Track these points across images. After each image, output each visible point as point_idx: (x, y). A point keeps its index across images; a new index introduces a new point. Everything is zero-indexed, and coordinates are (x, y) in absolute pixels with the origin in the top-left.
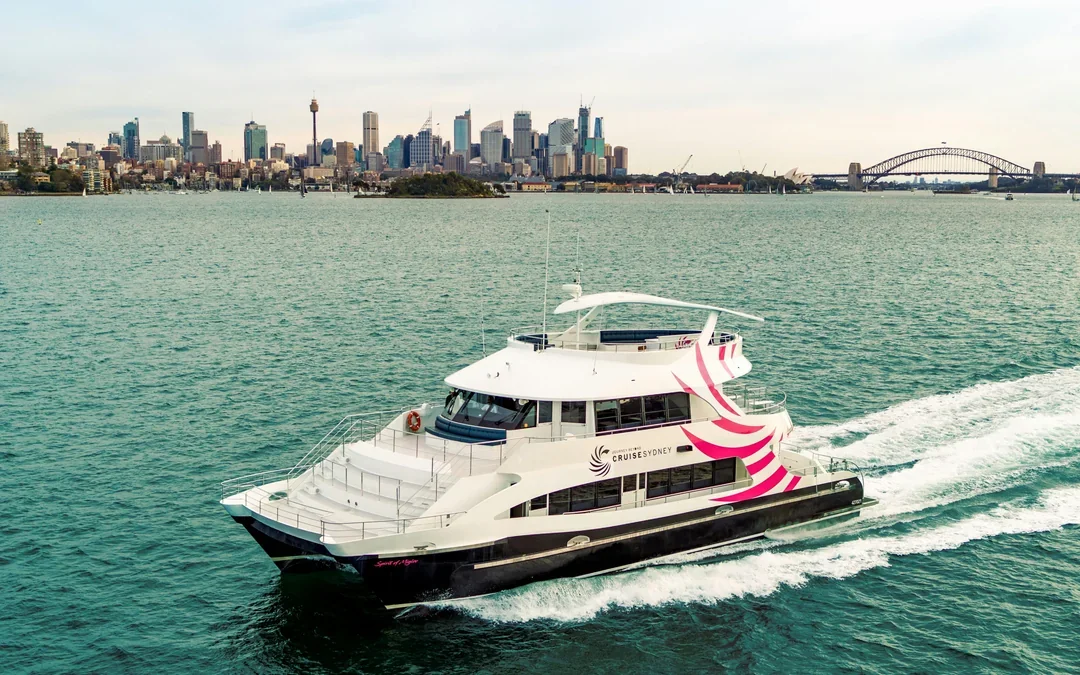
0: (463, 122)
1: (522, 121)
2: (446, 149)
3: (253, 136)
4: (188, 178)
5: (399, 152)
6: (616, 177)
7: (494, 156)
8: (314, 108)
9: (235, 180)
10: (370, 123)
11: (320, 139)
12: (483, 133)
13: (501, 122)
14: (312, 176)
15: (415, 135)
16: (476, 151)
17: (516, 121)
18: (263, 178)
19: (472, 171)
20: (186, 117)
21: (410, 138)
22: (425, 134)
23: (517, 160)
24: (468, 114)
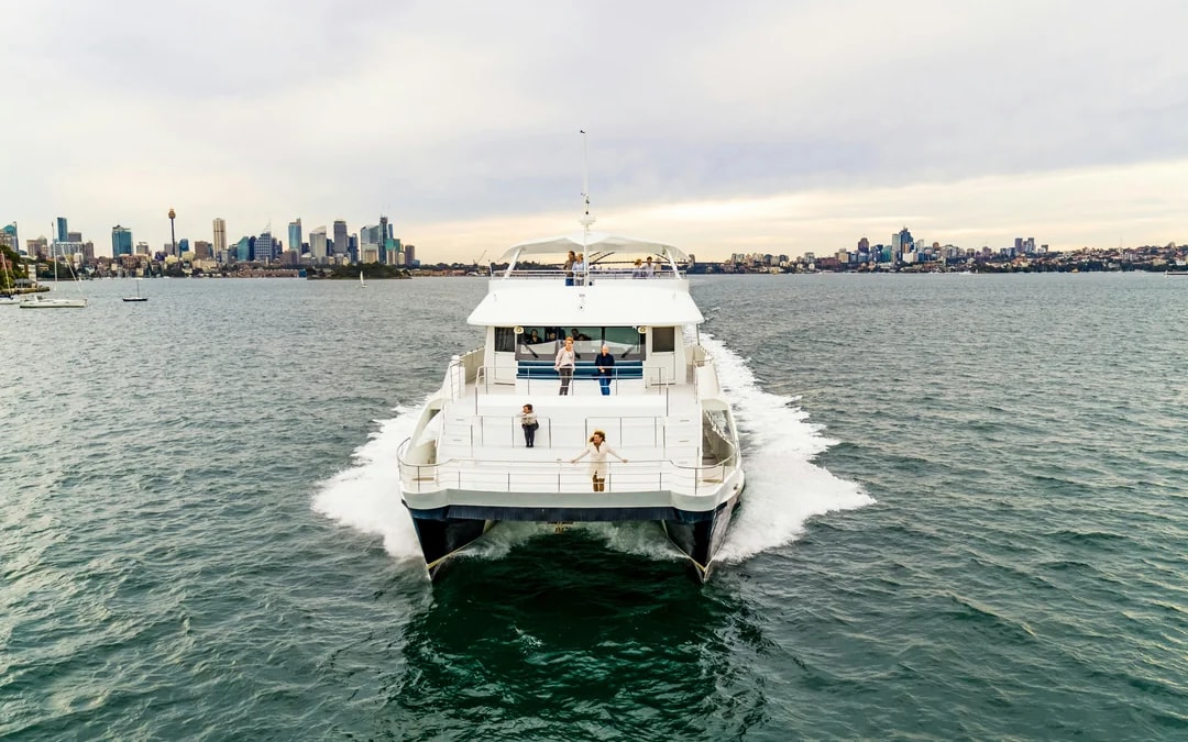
0: (296, 229)
1: (340, 227)
2: (280, 247)
3: (122, 238)
4: (96, 268)
5: (246, 248)
6: (410, 267)
7: (319, 252)
8: (172, 215)
9: (138, 270)
10: (220, 228)
11: (178, 241)
12: (312, 236)
13: (324, 227)
14: (199, 267)
15: (257, 237)
16: (305, 249)
17: (335, 226)
18: (160, 268)
19: (304, 263)
20: (62, 222)
21: (253, 239)
22: (266, 236)
23: (338, 255)
24: (299, 221)
